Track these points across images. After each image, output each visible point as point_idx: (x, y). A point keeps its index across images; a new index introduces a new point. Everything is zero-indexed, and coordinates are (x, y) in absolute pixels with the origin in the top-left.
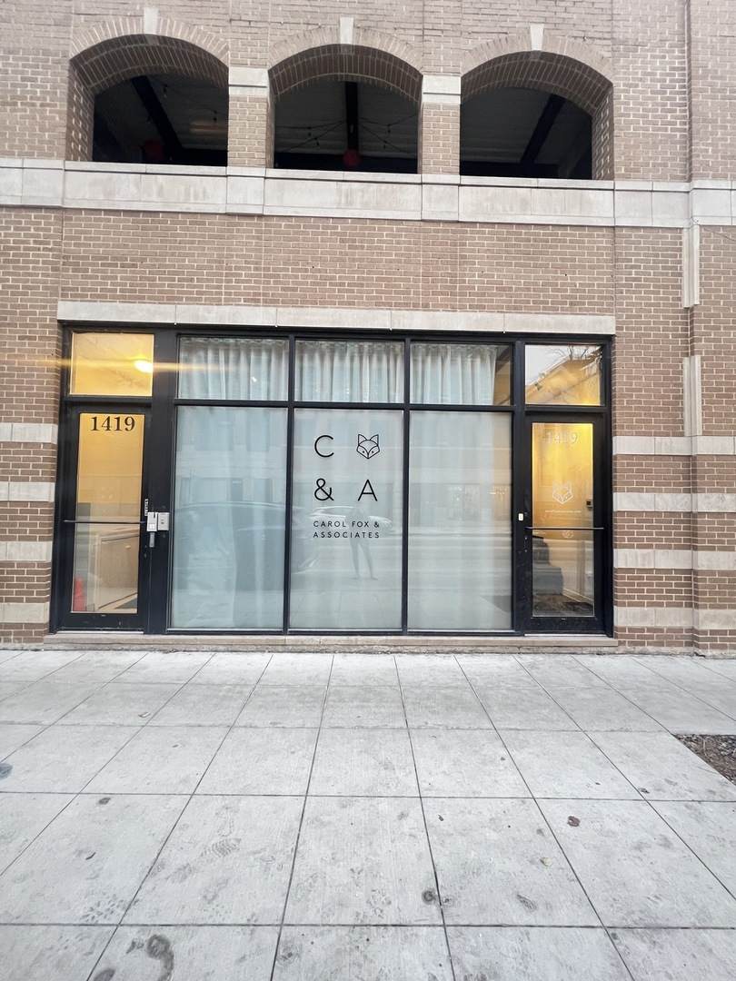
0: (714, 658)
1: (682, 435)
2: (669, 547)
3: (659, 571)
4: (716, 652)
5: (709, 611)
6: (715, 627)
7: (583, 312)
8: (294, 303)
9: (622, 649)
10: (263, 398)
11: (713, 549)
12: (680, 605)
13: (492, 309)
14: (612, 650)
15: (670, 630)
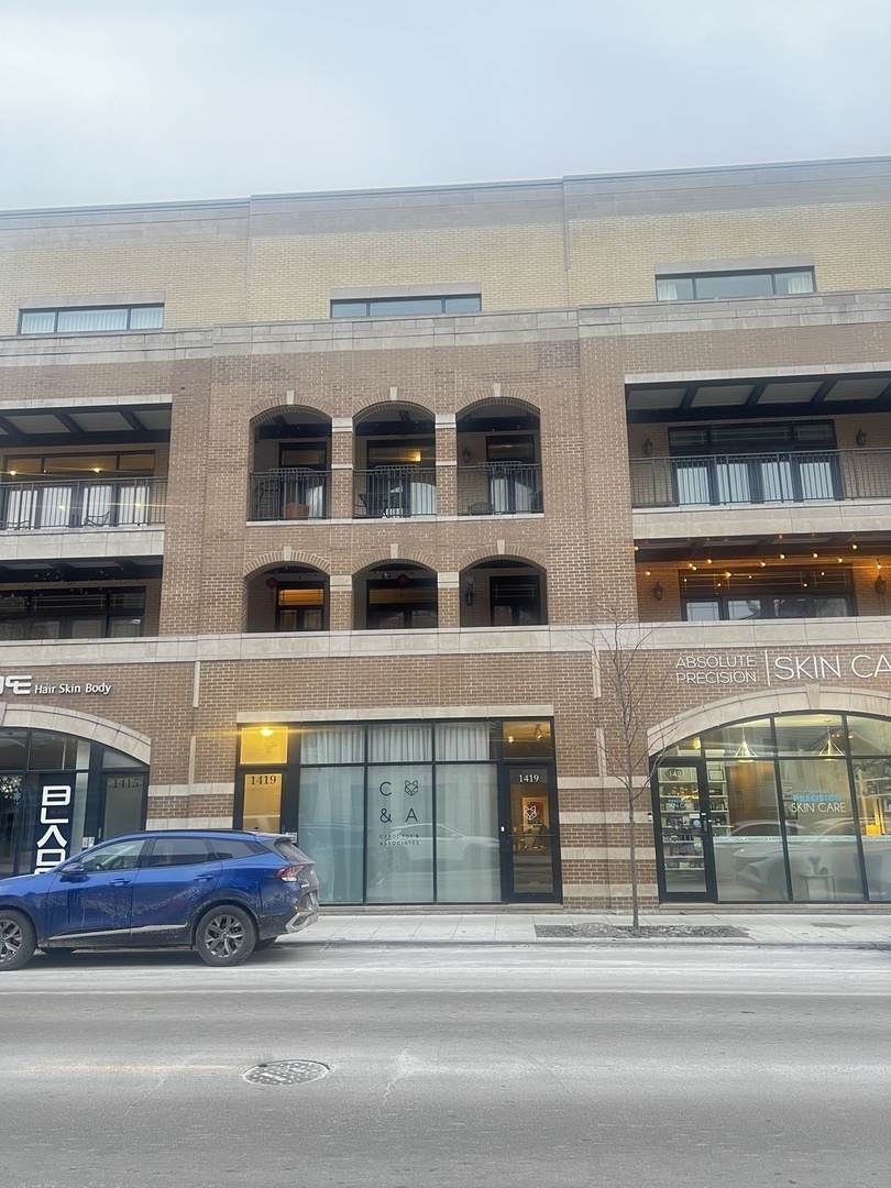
0: (620, 914)
1: (598, 776)
2: (593, 846)
3: (587, 861)
4: (621, 911)
5: (618, 886)
6: (620, 895)
7: (535, 703)
8: (367, 706)
9: (566, 911)
10: (349, 762)
11: (616, 846)
12: (602, 883)
13: (481, 703)
14: (560, 911)
15: (596, 898)
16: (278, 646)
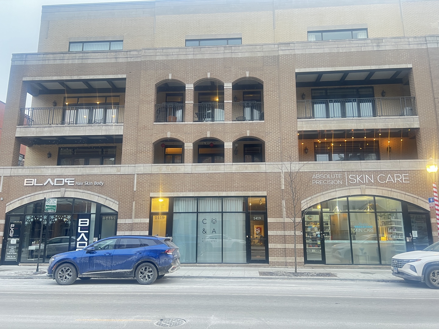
0: (290, 268)
1: (283, 218)
2: (280, 243)
3: (278, 248)
4: (290, 267)
5: (289, 258)
6: (290, 261)
7: (260, 191)
8: (198, 191)
9: (270, 266)
10: (191, 211)
11: (289, 243)
12: (283, 256)
13: (240, 191)
14: (268, 267)
15: (281, 262)
16: (165, 169)
